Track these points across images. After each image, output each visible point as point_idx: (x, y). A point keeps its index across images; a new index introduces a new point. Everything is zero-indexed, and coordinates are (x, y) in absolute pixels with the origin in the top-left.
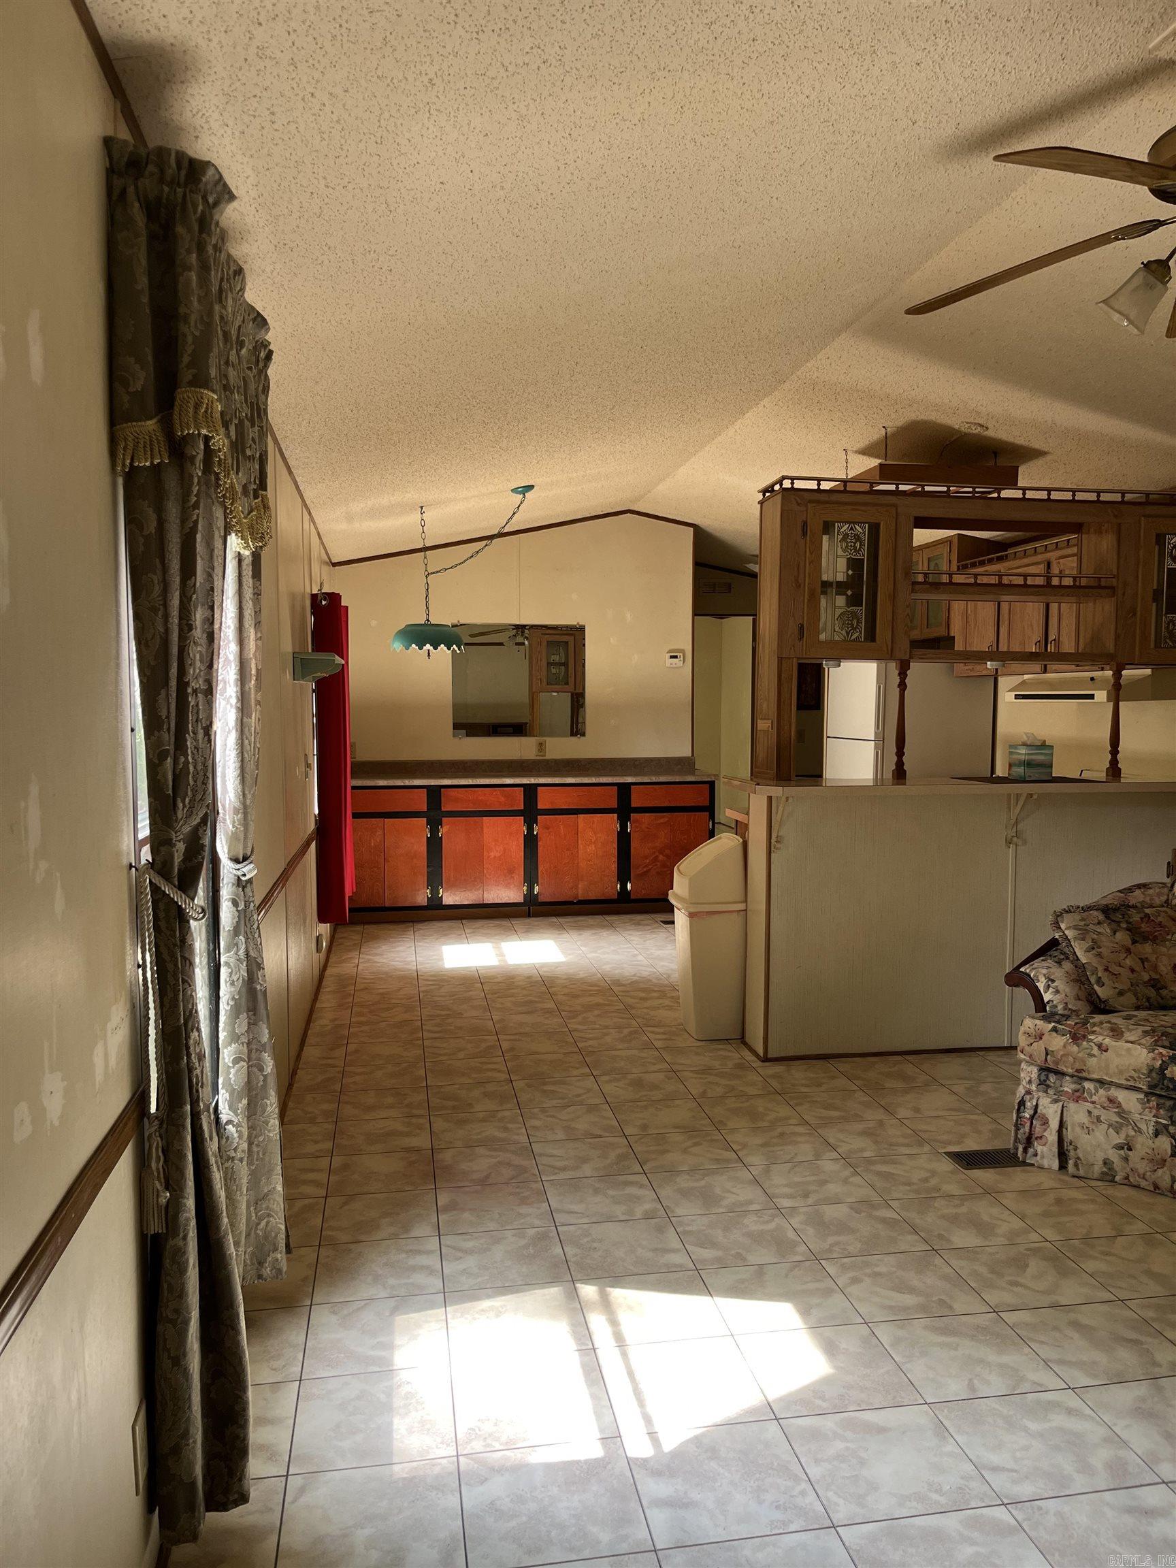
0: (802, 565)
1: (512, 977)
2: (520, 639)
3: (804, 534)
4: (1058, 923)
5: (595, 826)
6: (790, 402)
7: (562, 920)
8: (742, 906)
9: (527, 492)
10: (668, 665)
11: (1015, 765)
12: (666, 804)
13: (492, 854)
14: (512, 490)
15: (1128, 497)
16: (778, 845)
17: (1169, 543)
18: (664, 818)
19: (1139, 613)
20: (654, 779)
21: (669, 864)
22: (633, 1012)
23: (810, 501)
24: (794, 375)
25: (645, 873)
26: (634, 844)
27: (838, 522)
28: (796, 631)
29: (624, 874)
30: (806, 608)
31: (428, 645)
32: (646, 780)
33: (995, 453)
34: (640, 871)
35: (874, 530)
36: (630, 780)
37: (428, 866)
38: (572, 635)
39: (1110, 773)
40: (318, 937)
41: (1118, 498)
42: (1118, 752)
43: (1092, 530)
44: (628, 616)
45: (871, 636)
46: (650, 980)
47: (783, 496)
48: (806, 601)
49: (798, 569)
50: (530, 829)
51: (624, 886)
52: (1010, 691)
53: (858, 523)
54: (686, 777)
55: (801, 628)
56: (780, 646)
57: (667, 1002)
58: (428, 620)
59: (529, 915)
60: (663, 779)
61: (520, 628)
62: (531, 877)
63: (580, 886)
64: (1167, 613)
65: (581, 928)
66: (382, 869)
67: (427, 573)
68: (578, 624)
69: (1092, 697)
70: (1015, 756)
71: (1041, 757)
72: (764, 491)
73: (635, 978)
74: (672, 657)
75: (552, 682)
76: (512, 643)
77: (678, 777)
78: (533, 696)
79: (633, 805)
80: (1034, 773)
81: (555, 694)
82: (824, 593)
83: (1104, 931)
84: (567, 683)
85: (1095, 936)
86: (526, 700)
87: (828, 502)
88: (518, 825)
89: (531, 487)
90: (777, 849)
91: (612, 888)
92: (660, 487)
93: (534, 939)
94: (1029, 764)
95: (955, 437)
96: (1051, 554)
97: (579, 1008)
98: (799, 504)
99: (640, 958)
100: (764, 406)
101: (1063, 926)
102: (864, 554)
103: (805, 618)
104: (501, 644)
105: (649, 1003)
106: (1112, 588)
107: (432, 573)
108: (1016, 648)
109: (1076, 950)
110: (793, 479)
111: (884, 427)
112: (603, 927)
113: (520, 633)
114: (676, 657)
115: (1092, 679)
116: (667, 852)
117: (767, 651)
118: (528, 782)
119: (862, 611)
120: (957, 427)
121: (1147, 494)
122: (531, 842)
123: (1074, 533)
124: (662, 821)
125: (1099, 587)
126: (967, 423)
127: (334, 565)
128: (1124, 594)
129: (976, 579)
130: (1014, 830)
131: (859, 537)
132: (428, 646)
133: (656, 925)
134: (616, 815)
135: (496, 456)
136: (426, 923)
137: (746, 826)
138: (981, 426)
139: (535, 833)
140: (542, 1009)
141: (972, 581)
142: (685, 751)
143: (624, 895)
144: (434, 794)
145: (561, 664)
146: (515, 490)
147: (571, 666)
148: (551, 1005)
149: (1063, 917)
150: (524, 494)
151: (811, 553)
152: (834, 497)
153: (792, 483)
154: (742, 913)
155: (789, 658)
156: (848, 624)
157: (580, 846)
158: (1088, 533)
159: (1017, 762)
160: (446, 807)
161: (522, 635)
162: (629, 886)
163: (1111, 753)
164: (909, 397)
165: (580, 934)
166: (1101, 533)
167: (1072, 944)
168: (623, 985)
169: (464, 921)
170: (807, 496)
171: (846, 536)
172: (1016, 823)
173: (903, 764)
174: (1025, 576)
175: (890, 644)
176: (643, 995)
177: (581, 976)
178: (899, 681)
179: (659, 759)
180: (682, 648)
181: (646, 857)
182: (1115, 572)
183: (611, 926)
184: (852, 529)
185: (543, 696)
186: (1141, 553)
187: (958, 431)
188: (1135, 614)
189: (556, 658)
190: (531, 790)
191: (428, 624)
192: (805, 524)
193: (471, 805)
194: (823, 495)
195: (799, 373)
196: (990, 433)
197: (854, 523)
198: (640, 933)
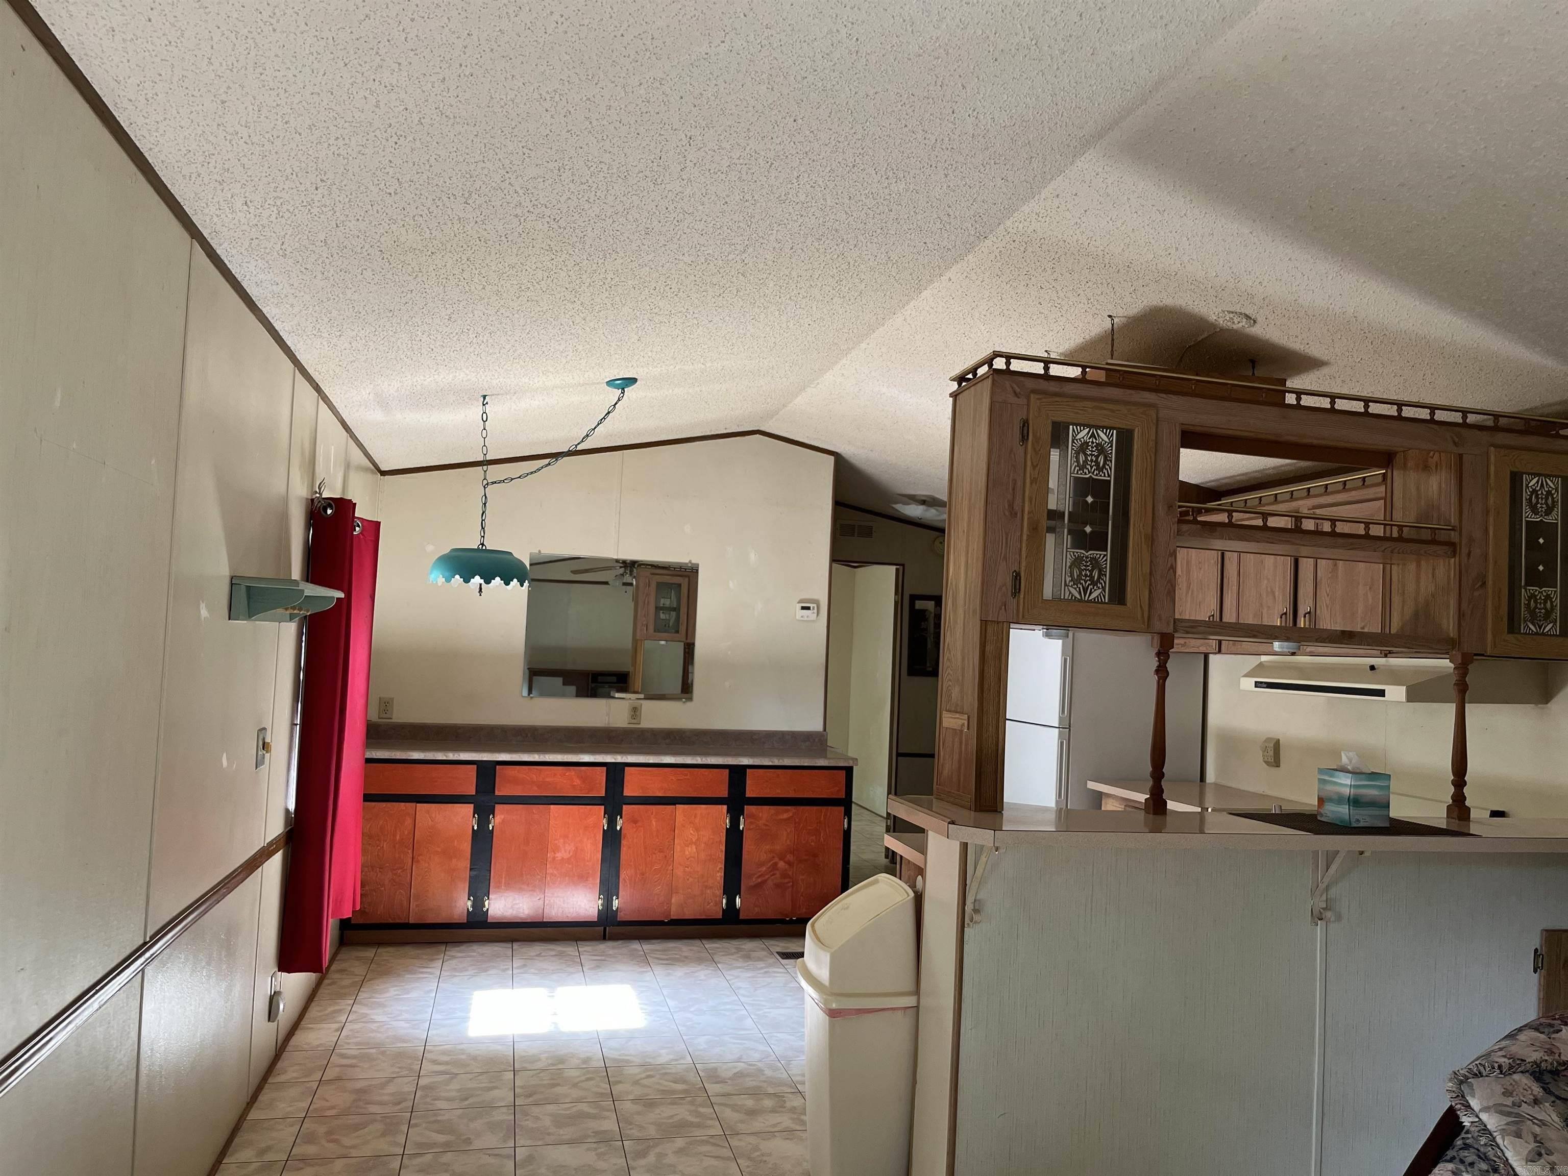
0: (1019, 483)
1: (561, 1060)
2: (627, 580)
3: (1024, 438)
4: (1463, 1096)
5: (697, 821)
6: (987, 274)
7: (647, 947)
8: (910, 1001)
9: (627, 386)
10: (798, 617)
11: (1331, 800)
12: (791, 795)
13: (559, 855)
14: (607, 383)
15: (1471, 418)
16: (976, 917)
17: (1527, 486)
18: (787, 812)
19: (1490, 583)
20: (776, 762)
21: (790, 873)
22: (734, 1142)
23: (1034, 391)
24: (1002, 226)
25: (760, 885)
26: (748, 846)
27: (1073, 424)
28: (1009, 581)
29: (732, 885)
30: (1024, 549)
31: (477, 578)
32: (766, 762)
33: (1253, 363)
34: (754, 881)
35: (1125, 439)
36: (745, 761)
37: (471, 869)
38: (685, 576)
39: (1455, 815)
40: (272, 998)
41: (1457, 418)
42: (1465, 783)
43: (1410, 464)
44: (753, 557)
45: (1118, 595)
46: (760, 1071)
47: (993, 381)
48: (1025, 537)
49: (1014, 489)
50: (612, 822)
51: (731, 902)
52: (1247, 675)
53: (1102, 427)
54: (817, 761)
55: (1017, 577)
56: (984, 605)
57: (786, 1121)
58: (483, 544)
59: (604, 938)
60: (787, 762)
61: (630, 566)
62: (608, 889)
63: (673, 900)
64: (1527, 584)
65: (672, 961)
66: (409, 871)
67: (485, 482)
68: (690, 562)
69: (1381, 693)
70: (1329, 788)
71: (1374, 792)
72: (961, 379)
73: (741, 1066)
74: (803, 608)
75: (661, 628)
76: (618, 583)
77: (807, 760)
78: (635, 642)
79: (749, 794)
80: (1364, 818)
81: (663, 642)
82: (1051, 530)
83: (1549, 1119)
84: (677, 632)
85: (1537, 1130)
86: (630, 645)
87: (1056, 394)
88: (597, 817)
89: (633, 381)
90: (976, 922)
91: (716, 904)
92: (799, 400)
93: (606, 982)
94: (1355, 802)
95: (1205, 335)
96: (1300, 503)
97: (652, 1131)
98: (1016, 394)
99: (749, 1022)
100: (950, 280)
101: (1475, 1103)
102: (1109, 474)
103: (1023, 564)
104: (606, 583)
105: (758, 1124)
106: (1452, 545)
107: (493, 483)
108: (1249, 619)
109: (1509, 1154)
110: (1009, 357)
111: (1110, 316)
112: (699, 960)
113: (628, 572)
114: (808, 608)
115: (1372, 668)
116: (790, 857)
117: (961, 611)
118: (613, 761)
119: (1105, 557)
120: (1212, 318)
121: (1496, 416)
122: (612, 839)
123: (1382, 468)
124: (785, 816)
125: (1434, 542)
126: (1229, 312)
127: (384, 473)
128: (1469, 555)
129: (1265, 520)
130: (1324, 897)
131: (1103, 447)
132: (477, 580)
133: (771, 961)
134: (725, 807)
135: (578, 319)
136: (463, 947)
137: (921, 871)
138: (1248, 317)
139: (618, 828)
140: (597, 1133)
141: (1259, 522)
142: (816, 725)
143: (731, 914)
144: (487, 771)
145: (674, 609)
146: (610, 383)
147: (683, 610)
148: (609, 1125)
149: (1471, 1086)
150: (623, 389)
151: (1034, 467)
152: (1069, 388)
153: (1008, 364)
154: (909, 1011)
155: (998, 623)
156: (1086, 576)
157: (677, 848)
158: (1405, 467)
159: (1335, 797)
160: (501, 790)
161: (631, 575)
162: (738, 900)
163: (1454, 783)
164: (1160, 266)
165: (669, 975)
166: (1426, 468)
167: (1499, 1140)
168: (724, 1081)
169: (516, 945)
170: (1030, 384)
171: (1083, 447)
172: (1327, 888)
173: (1162, 791)
174: (1333, 521)
175: (1146, 608)
176: (750, 1103)
177: (662, 1060)
178: (1157, 664)
179: (783, 734)
180: (815, 597)
181: (762, 864)
182: (1454, 521)
183: (711, 960)
184: (1093, 436)
185: (648, 644)
186: (1492, 500)
187: (1213, 325)
188: (1484, 584)
189: (666, 602)
190: (615, 772)
191: (482, 550)
192: (1025, 424)
193: (535, 788)
194: (1052, 383)
195: (1008, 223)
196: (1257, 331)
197: (1097, 427)
198: (749, 974)
